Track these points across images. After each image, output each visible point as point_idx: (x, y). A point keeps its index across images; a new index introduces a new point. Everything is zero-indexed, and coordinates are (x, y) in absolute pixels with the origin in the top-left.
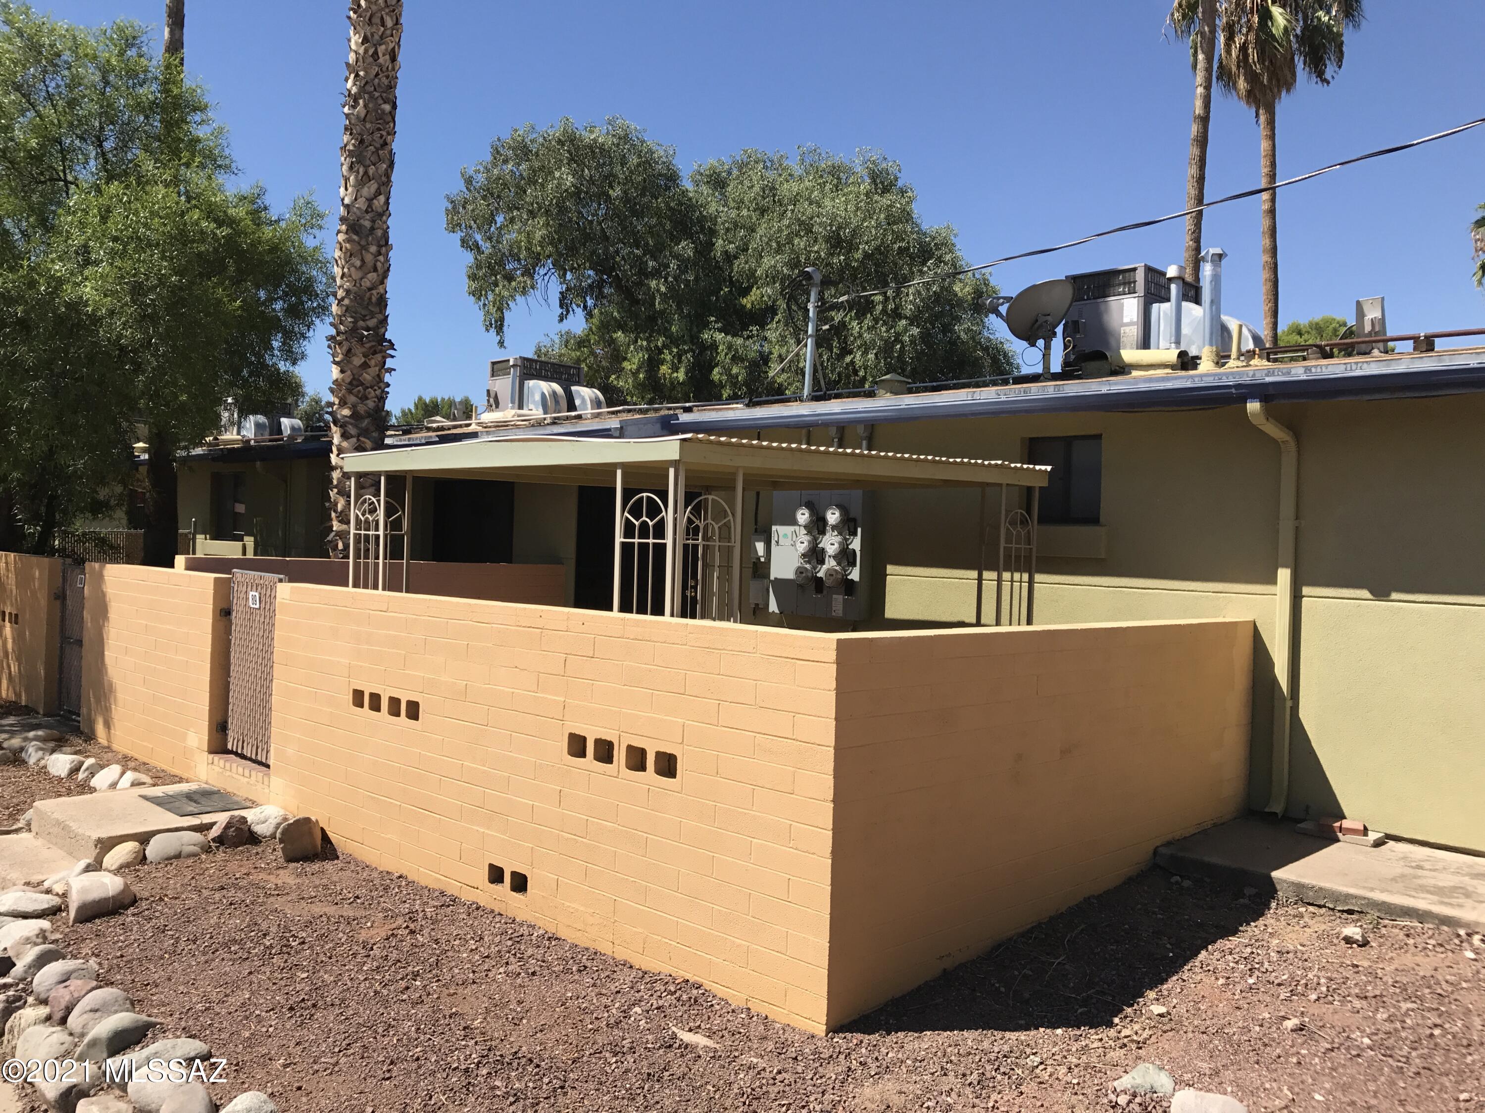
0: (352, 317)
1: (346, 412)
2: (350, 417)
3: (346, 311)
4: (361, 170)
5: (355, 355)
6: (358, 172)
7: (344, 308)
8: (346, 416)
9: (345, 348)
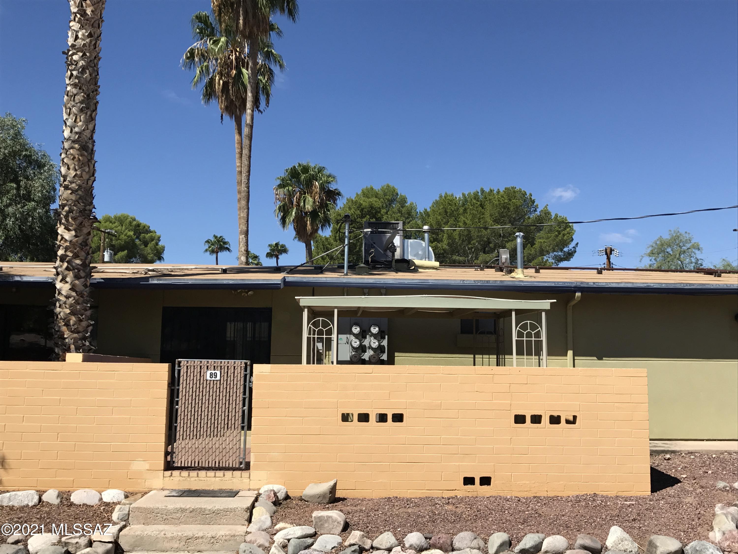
0: (83, 203)
1: (78, 262)
2: (81, 265)
3: (80, 198)
4: (89, 113)
5: (84, 226)
6: (86, 114)
7: (78, 196)
8: (78, 265)
9: (78, 222)
